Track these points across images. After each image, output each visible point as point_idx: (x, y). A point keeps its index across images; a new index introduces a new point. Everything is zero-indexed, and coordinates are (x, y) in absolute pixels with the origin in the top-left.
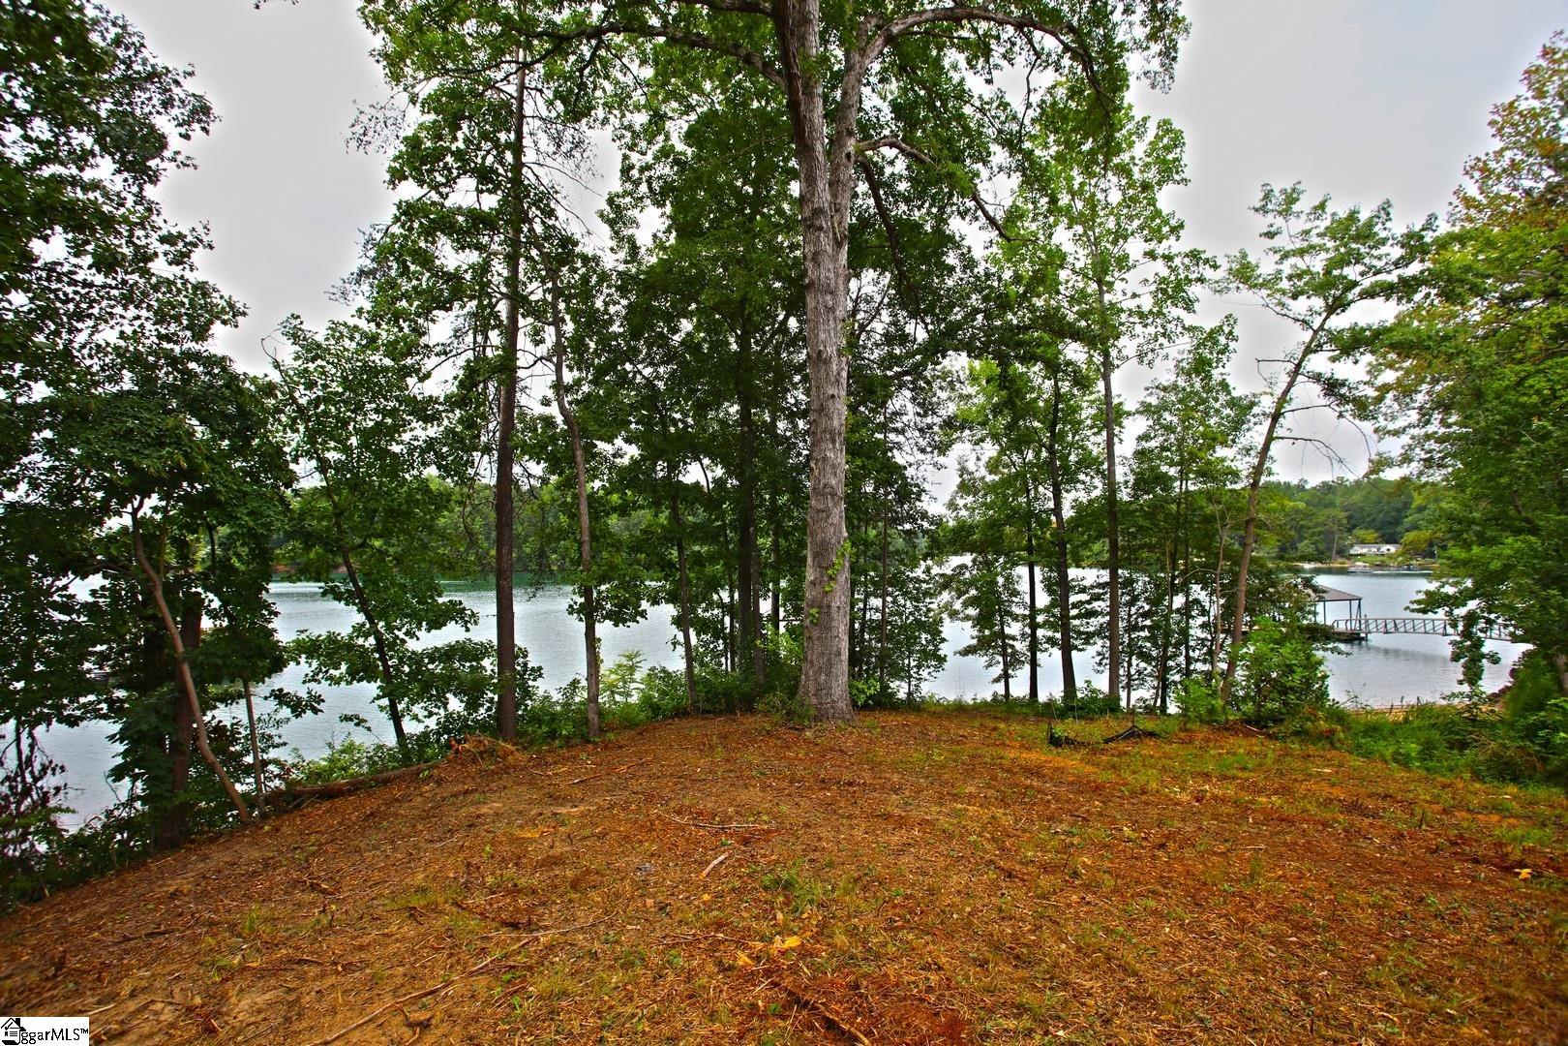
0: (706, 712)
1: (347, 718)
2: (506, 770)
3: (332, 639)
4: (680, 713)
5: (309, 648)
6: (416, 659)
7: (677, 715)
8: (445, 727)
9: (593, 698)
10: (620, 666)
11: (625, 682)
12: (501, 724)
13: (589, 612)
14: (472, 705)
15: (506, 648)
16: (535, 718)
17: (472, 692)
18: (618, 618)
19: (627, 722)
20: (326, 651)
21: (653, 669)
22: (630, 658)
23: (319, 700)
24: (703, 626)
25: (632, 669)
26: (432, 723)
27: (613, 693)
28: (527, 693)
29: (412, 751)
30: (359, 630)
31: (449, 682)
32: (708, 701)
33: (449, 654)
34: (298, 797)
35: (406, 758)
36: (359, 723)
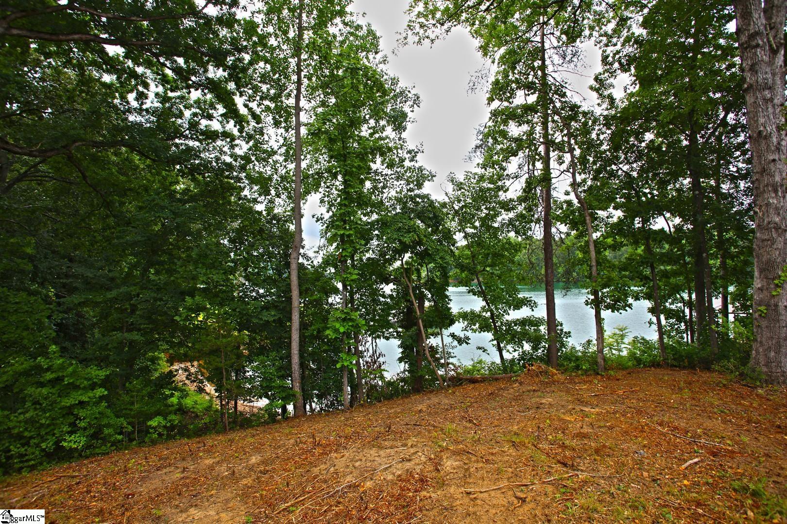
0: (673, 366)
1: (479, 348)
2: (554, 382)
3: (472, 312)
4: (655, 364)
5: (464, 316)
6: (509, 324)
7: (653, 366)
8: (523, 357)
9: (600, 351)
10: (615, 334)
11: (618, 343)
12: (550, 359)
13: (597, 304)
14: (535, 348)
15: (551, 321)
16: (568, 357)
17: (536, 341)
18: (613, 308)
19: (620, 365)
20: (470, 317)
21: (636, 337)
22: (621, 330)
23: (468, 338)
24: (669, 314)
25: (623, 336)
26: (516, 354)
27: (611, 348)
28: (563, 345)
29: (507, 367)
30: (483, 308)
31: (524, 336)
32: (675, 359)
33: (523, 322)
34: (461, 380)
35: (505, 370)
36: (485, 351)
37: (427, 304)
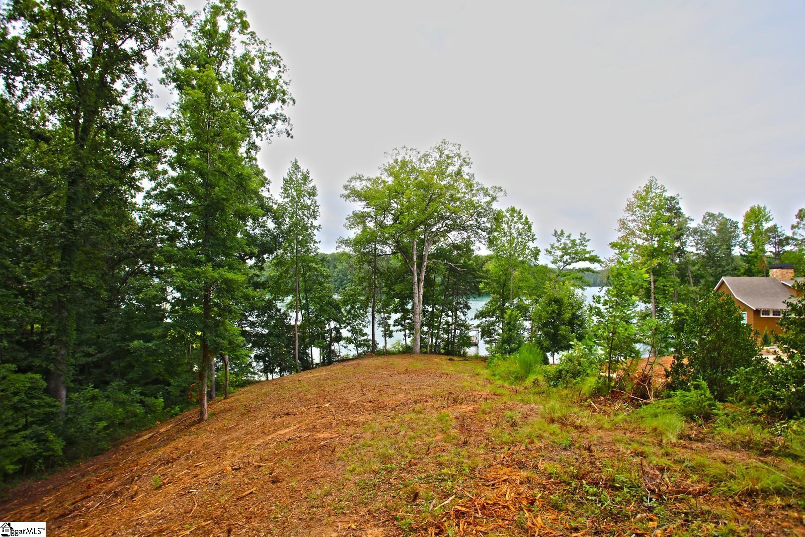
2: (373, 358)
5: (344, 339)
6: (360, 341)
8: (364, 352)
9: (386, 349)
12: (373, 351)
13: (385, 336)
14: (368, 349)
15: (373, 340)
16: (378, 351)
17: (368, 347)
20: (348, 339)
25: (399, 343)
28: (376, 347)
31: (364, 345)
33: (364, 340)
34: (343, 360)
36: (351, 351)
37: (333, 335)
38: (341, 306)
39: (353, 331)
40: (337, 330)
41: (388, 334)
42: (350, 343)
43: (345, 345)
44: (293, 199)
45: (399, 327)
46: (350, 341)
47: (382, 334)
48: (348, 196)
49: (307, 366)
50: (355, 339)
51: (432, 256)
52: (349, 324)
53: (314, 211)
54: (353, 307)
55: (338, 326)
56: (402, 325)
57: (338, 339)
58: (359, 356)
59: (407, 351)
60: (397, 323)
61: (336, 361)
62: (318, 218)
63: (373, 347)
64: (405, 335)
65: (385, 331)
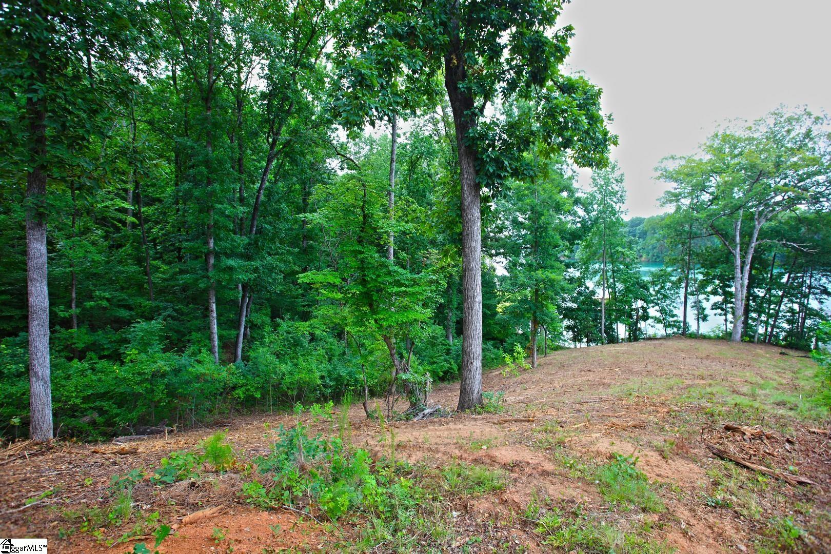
2: (685, 341)
4: (718, 338)
5: (652, 318)
8: (674, 333)
12: (684, 334)
13: (698, 319)
14: (678, 330)
15: (685, 322)
16: (690, 334)
17: (679, 328)
28: (688, 330)
31: (674, 326)
33: (674, 321)
34: (650, 339)
35: (667, 336)
36: (659, 330)
37: (640, 313)
38: (649, 285)
39: (662, 311)
40: (644, 309)
41: (702, 316)
42: (658, 322)
43: (652, 324)
44: (602, 186)
45: (719, 311)
46: (658, 320)
47: (695, 317)
48: (659, 178)
49: (613, 340)
50: (663, 319)
51: (763, 235)
52: (657, 304)
53: (621, 196)
54: (662, 288)
55: (645, 305)
56: (722, 309)
57: (645, 317)
58: (667, 337)
59: (727, 337)
60: (715, 306)
61: (643, 339)
62: (625, 202)
63: (684, 329)
64: (726, 320)
65: (698, 315)
